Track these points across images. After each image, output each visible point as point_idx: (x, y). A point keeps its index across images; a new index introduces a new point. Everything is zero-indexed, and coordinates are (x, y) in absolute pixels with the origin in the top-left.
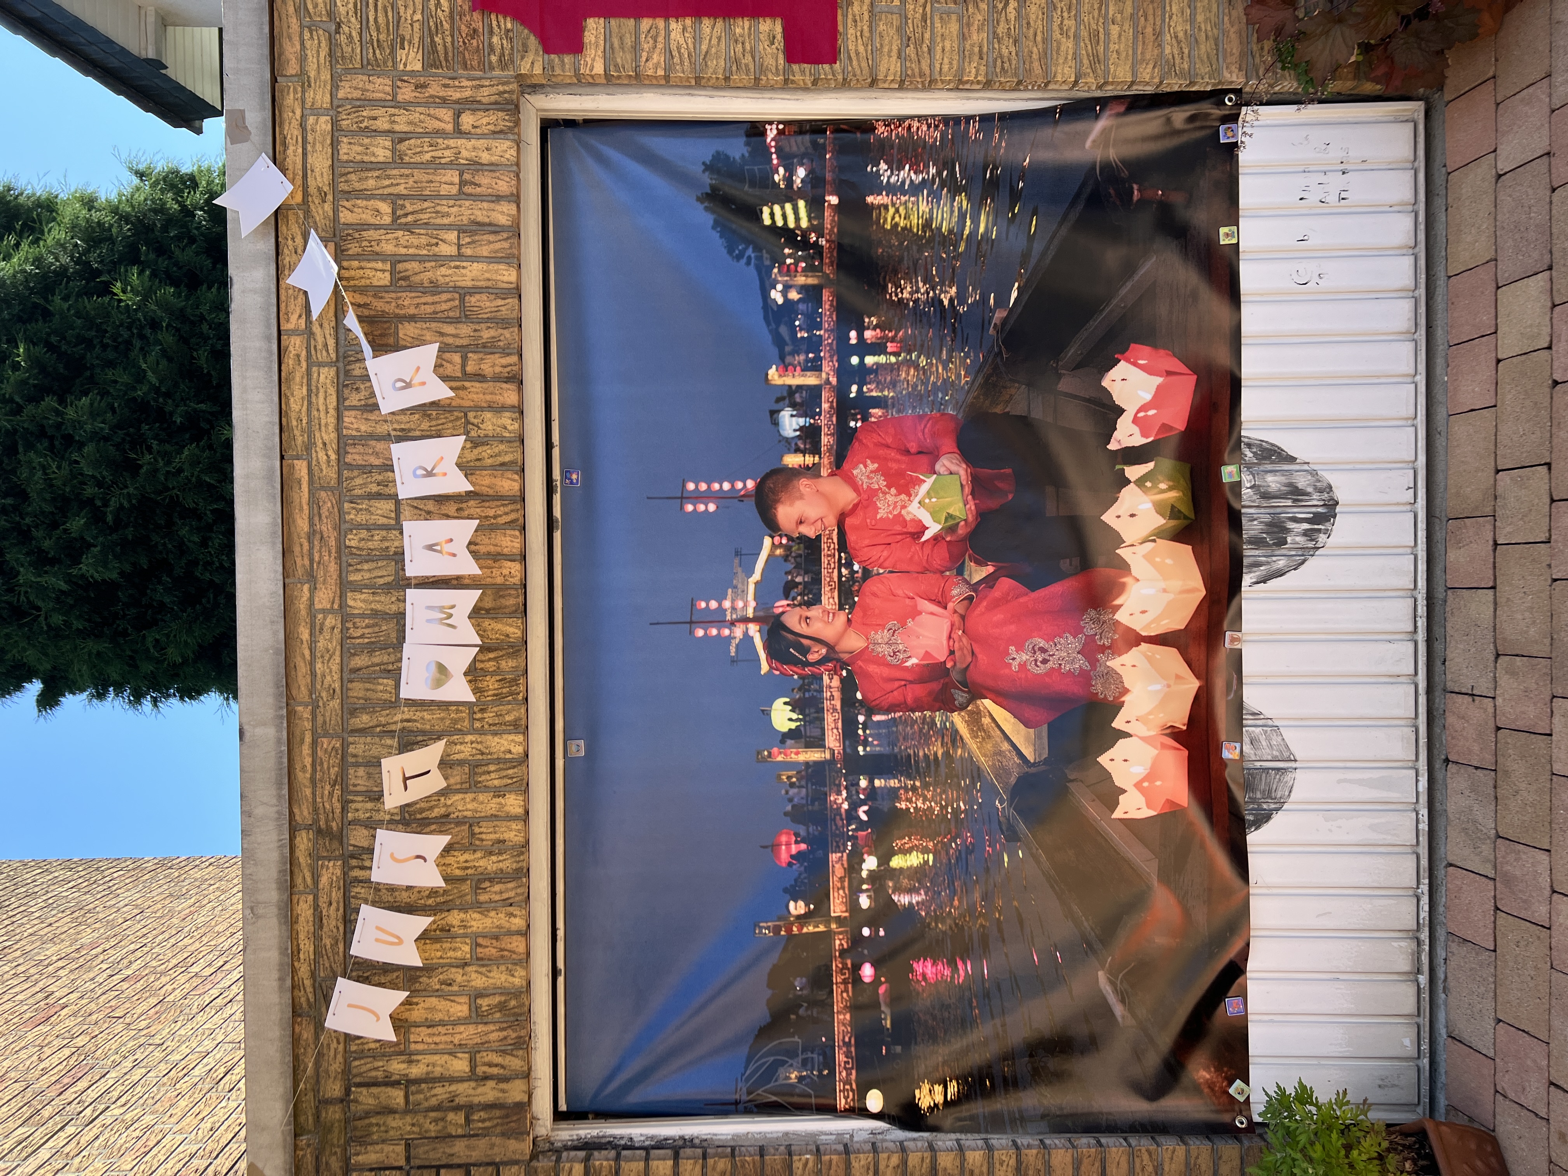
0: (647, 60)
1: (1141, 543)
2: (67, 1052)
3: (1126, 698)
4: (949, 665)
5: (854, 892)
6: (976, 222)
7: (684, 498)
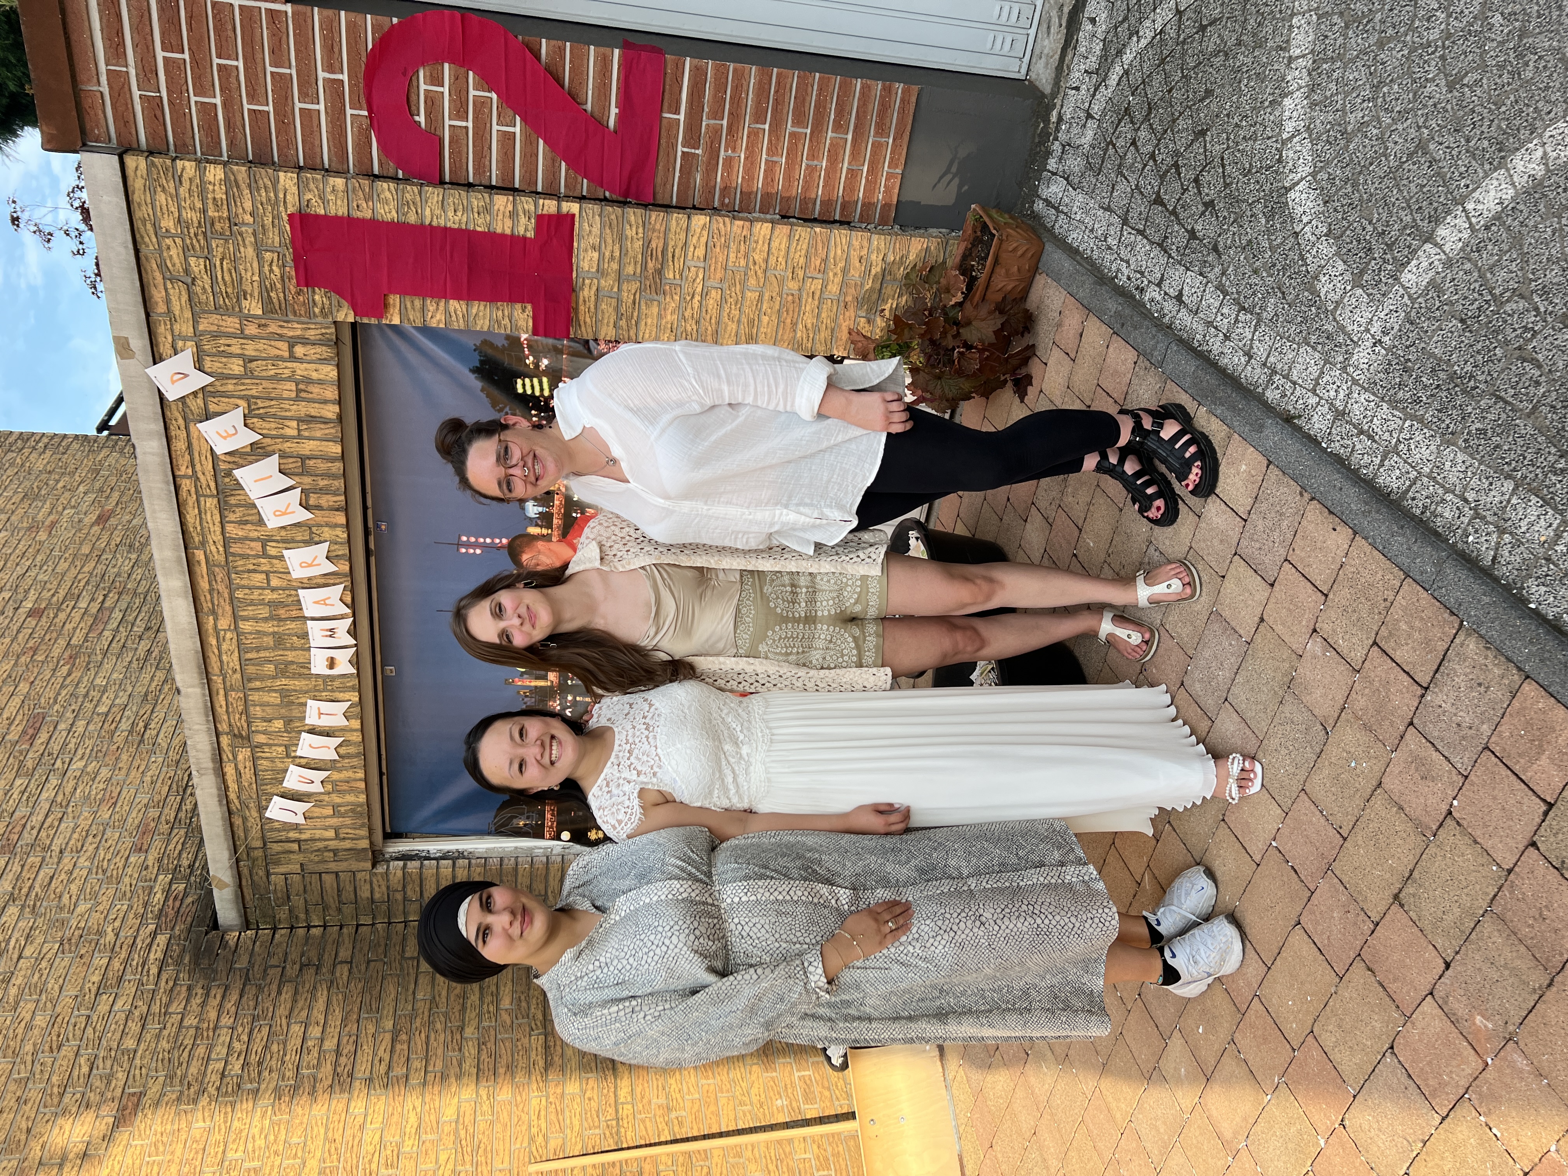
0: (432, 317)
7: (459, 544)
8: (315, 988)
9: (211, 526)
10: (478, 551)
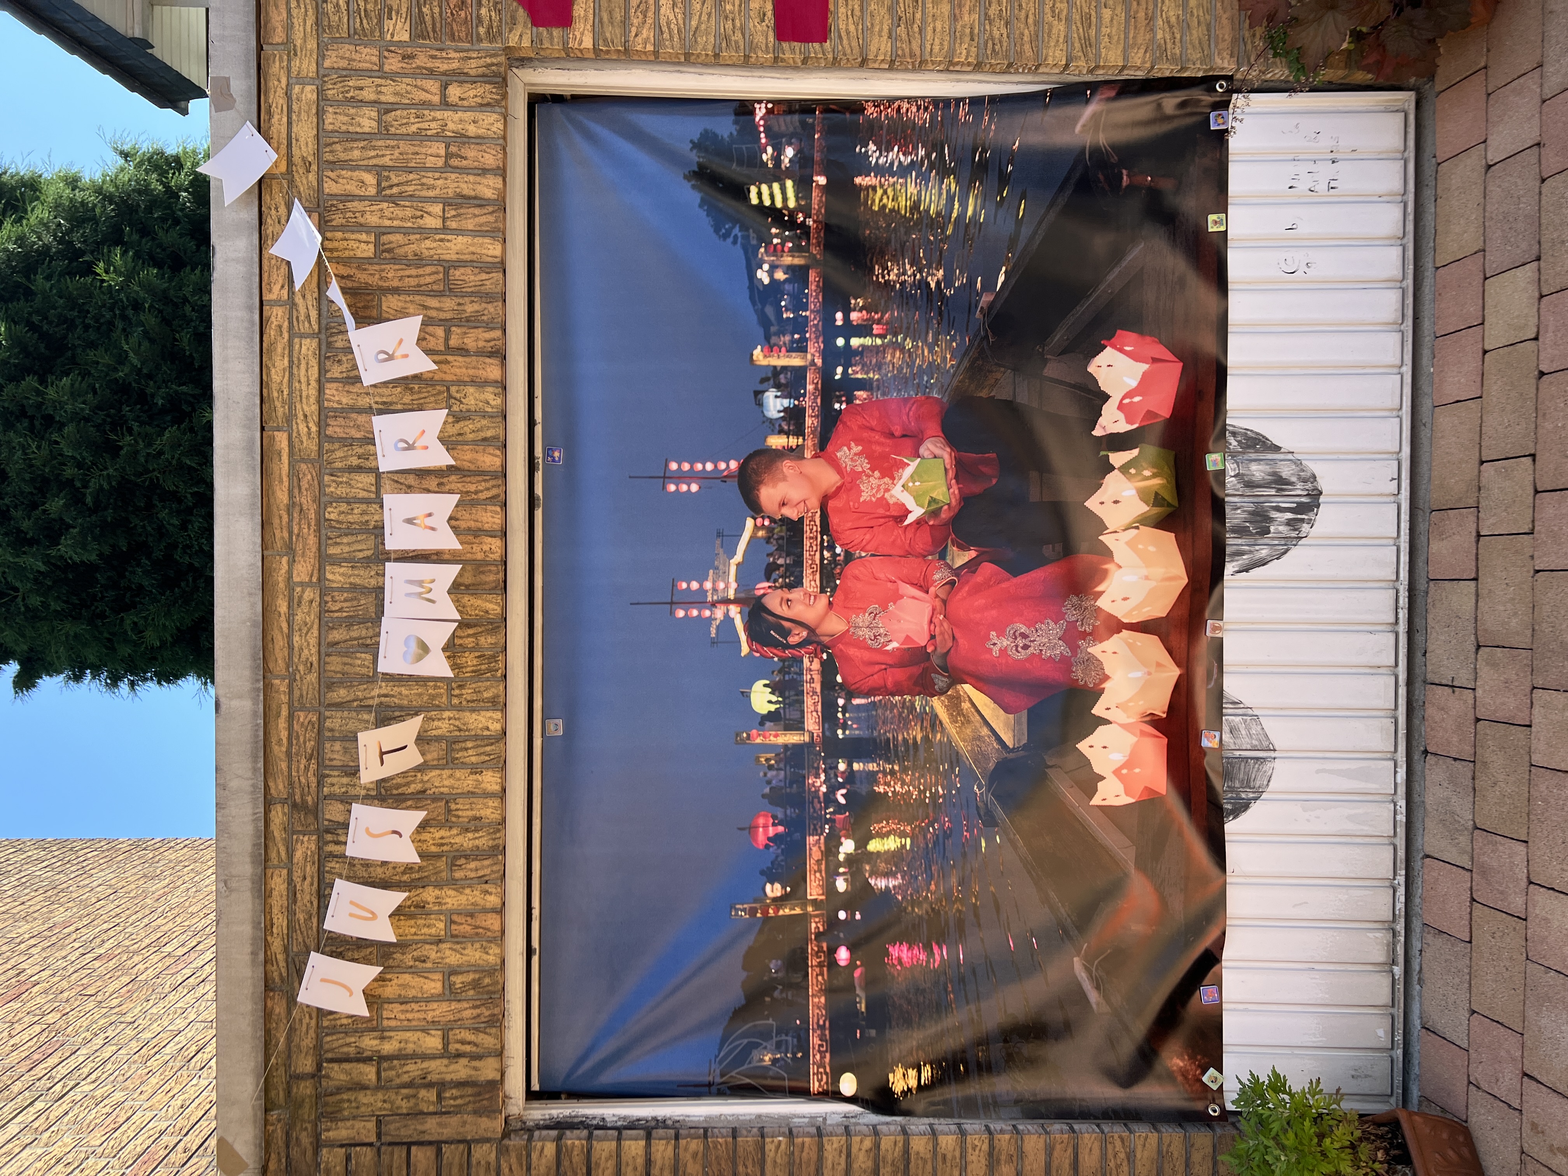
0: (636, 35)
1: (1124, 530)
2: (37, 1028)
3: (1107, 685)
4: (929, 650)
5: (831, 875)
6: (964, 205)
7: (667, 477)
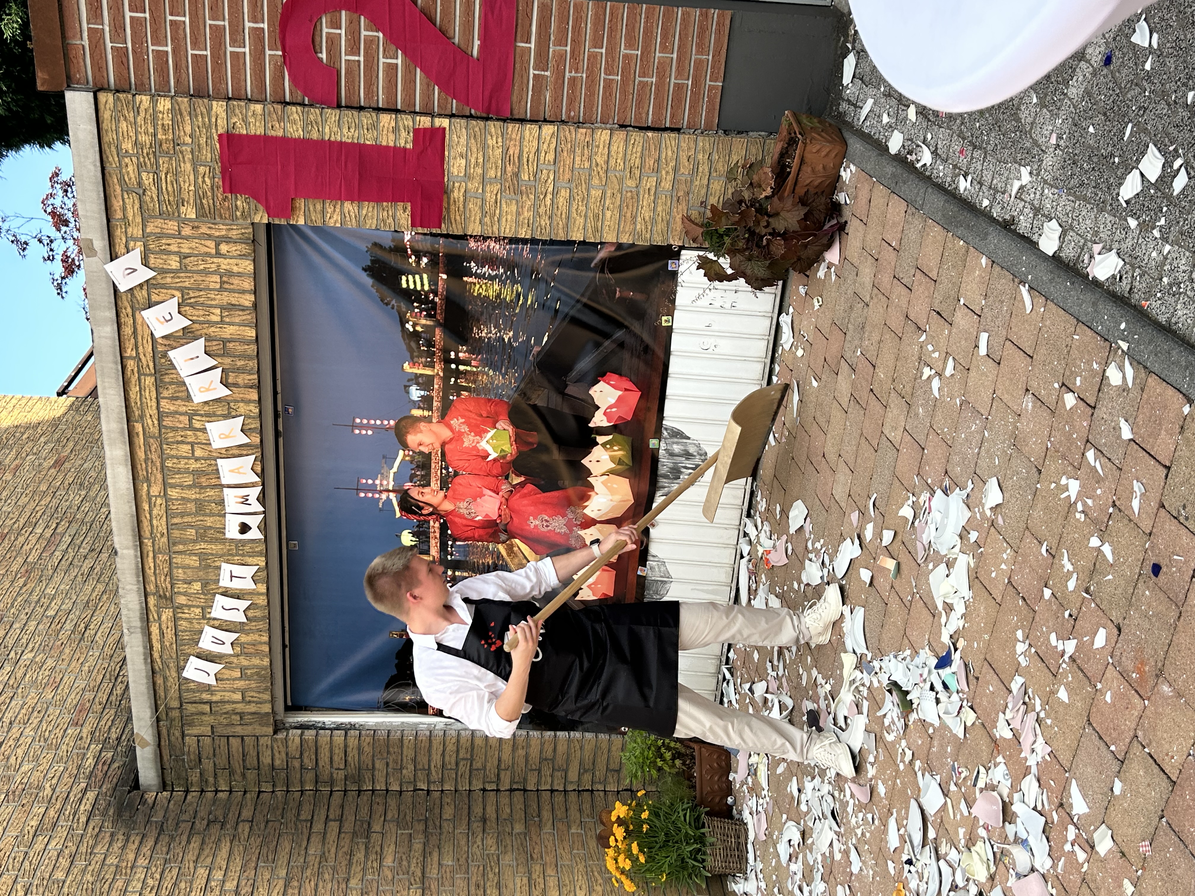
0: (330, 218)
1: (601, 476)
4: (498, 521)
6: (526, 298)
7: (354, 426)
8: (219, 840)
9: (149, 401)
10: (370, 432)
